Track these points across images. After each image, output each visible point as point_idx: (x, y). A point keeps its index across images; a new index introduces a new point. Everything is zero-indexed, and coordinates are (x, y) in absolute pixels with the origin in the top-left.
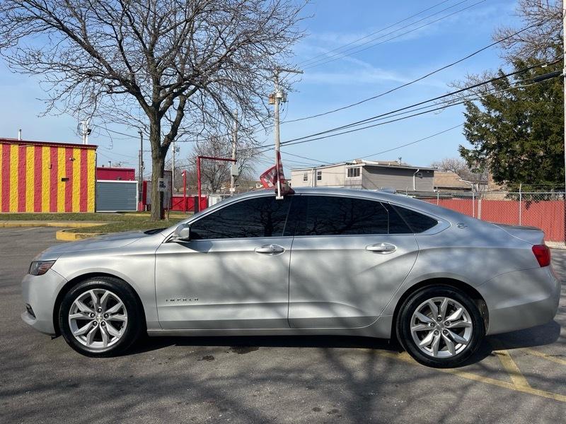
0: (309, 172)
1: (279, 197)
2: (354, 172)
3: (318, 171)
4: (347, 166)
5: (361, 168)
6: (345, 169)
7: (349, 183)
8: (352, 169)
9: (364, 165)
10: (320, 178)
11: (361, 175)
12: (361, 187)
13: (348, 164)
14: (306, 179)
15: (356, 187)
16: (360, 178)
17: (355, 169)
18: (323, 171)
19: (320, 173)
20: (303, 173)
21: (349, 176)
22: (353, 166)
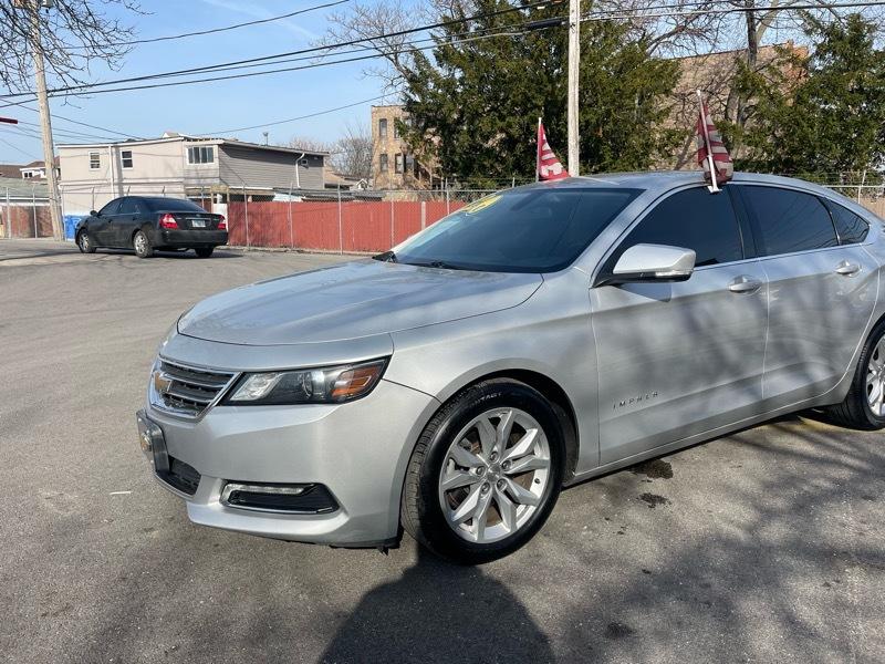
0: (101, 151)
1: (714, 188)
2: (201, 155)
3: (122, 150)
4: (186, 143)
5: (216, 148)
6: (183, 149)
7: (193, 174)
8: (196, 149)
9: (222, 142)
10: (128, 164)
11: (216, 161)
12: (218, 181)
13: (189, 140)
14: (95, 163)
15: (209, 181)
16: (215, 164)
17: (204, 150)
18: (133, 149)
19: (127, 154)
20: (88, 152)
21: (191, 162)
22: (198, 143)
